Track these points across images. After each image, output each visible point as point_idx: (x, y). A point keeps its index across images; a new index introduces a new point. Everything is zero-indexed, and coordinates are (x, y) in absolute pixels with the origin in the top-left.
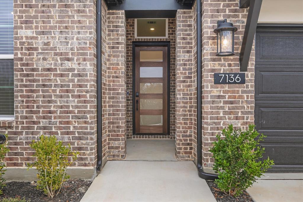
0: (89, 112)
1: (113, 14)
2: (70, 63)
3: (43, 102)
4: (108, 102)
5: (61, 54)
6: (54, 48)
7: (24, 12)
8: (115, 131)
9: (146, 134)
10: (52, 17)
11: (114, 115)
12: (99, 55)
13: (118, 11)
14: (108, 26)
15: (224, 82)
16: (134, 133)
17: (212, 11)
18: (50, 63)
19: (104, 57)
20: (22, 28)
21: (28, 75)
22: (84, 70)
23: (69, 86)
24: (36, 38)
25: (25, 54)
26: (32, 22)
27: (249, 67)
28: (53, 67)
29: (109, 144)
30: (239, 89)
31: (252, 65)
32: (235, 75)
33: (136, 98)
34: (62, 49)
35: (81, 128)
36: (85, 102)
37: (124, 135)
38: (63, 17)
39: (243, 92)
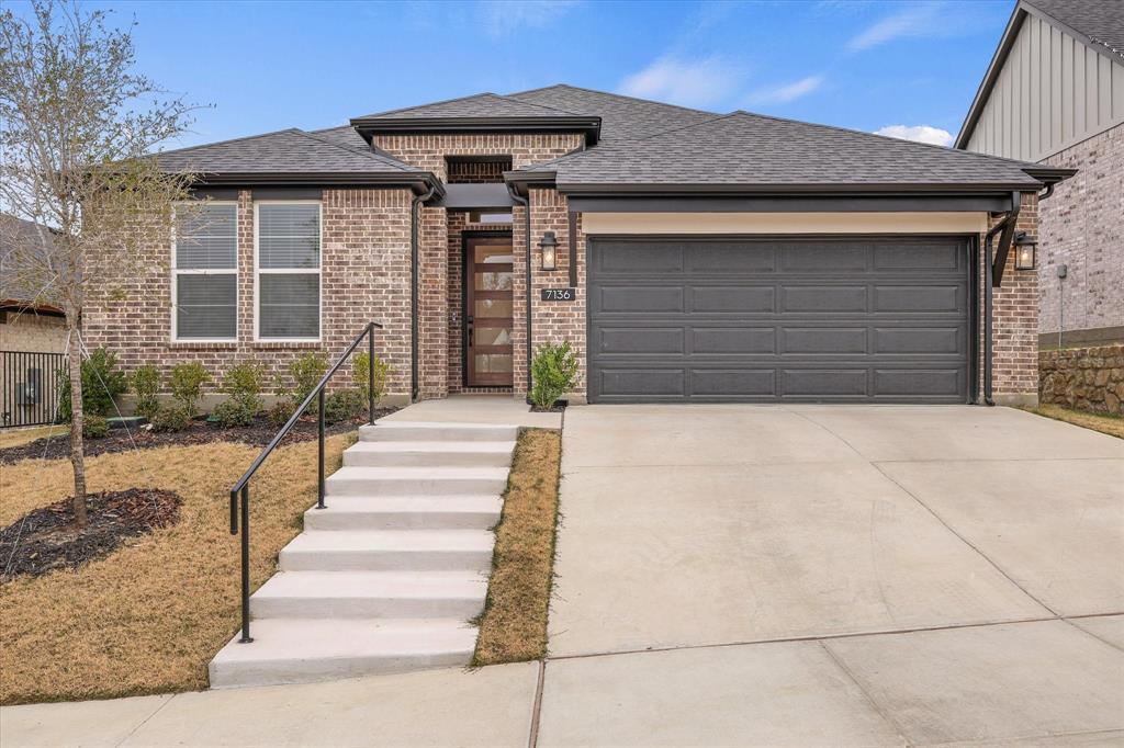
0: (405, 332)
1: (431, 211)
2: (383, 278)
3: (354, 321)
4: (424, 325)
5: (374, 269)
6: (367, 263)
7: (334, 223)
8: (432, 362)
9: (480, 387)
10: (364, 229)
11: (431, 341)
12: (414, 270)
13: (436, 209)
14: (425, 228)
15: (552, 299)
16: (465, 384)
17: (538, 221)
18: (362, 279)
19: (421, 266)
20: (331, 240)
21: (337, 292)
22: (399, 286)
23: (382, 304)
24: (347, 252)
25: (335, 269)
26: (342, 234)
27: (580, 282)
28: (365, 282)
29: (425, 379)
30: (569, 306)
31: (582, 280)
32: (564, 291)
33: (469, 326)
34: (375, 263)
35: (396, 350)
36: (400, 321)
37: (446, 368)
38: (377, 228)
39: (574, 309)
